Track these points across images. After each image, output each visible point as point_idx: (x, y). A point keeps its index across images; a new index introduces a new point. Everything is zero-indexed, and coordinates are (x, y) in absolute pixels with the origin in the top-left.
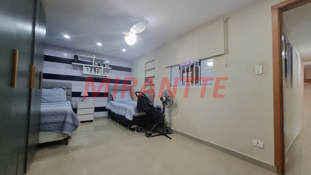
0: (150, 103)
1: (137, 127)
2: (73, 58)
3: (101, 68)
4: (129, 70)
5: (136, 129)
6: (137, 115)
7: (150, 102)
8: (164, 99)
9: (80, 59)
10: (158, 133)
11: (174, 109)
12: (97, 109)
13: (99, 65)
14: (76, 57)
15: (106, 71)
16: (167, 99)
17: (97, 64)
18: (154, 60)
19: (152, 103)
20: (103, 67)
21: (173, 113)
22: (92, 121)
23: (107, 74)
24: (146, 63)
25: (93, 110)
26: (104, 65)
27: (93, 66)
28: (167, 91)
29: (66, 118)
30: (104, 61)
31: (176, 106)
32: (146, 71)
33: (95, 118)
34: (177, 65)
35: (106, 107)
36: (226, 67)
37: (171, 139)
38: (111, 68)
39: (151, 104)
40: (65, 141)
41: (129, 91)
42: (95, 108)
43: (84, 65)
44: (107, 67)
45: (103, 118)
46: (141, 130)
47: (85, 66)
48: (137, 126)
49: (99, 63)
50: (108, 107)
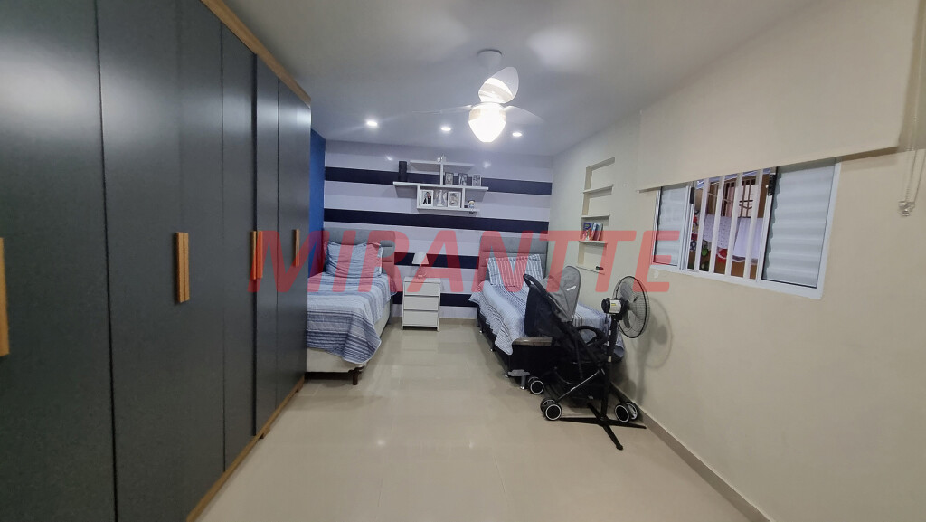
0: (560, 315)
1: (527, 377)
2: (396, 169)
3: (460, 190)
4: (545, 189)
5: (523, 381)
6: (527, 340)
7: (559, 311)
8: (616, 306)
9: (412, 171)
10: (589, 410)
11: (655, 345)
12: (447, 300)
13: (456, 181)
14: (403, 165)
15: (473, 196)
16: (625, 307)
17: (449, 178)
18: (611, 161)
19: (566, 317)
20: (464, 187)
21: (652, 359)
22: (434, 329)
23: (477, 204)
24: (590, 169)
25: (438, 300)
26: (469, 182)
27: (441, 185)
28: (631, 282)
29: (350, 327)
30: (469, 168)
31: (663, 335)
32: (589, 194)
33: (442, 321)
34: (683, 185)
35: (470, 295)
36: (905, 213)
37: (620, 447)
38: (488, 188)
39: (564, 320)
40: (353, 376)
41: (537, 256)
42: (443, 296)
43: (419, 185)
44: (476, 185)
45: (465, 322)
46: (537, 389)
47: (422, 188)
48: (528, 374)
49: (456, 174)
50: (475, 297)
